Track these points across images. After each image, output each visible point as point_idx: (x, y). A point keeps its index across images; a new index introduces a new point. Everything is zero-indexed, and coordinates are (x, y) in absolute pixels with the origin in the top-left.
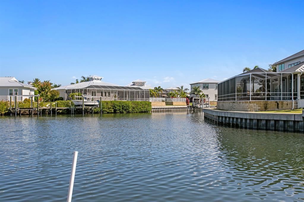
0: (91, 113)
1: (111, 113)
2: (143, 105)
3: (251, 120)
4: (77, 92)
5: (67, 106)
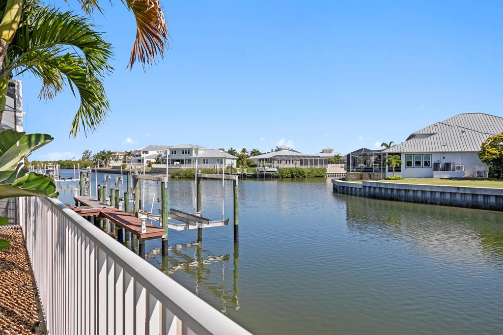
0: (273, 177)
1: (290, 177)
2: (318, 171)
4: (263, 161)
5: (255, 171)
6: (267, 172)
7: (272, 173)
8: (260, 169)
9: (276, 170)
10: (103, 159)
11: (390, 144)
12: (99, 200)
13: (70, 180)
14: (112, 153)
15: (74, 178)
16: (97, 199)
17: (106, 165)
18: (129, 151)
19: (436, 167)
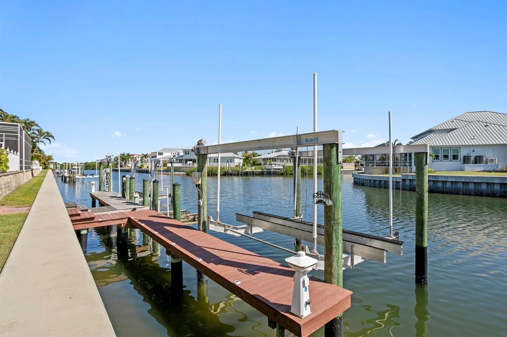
0: (278, 174)
3: (370, 180)
4: (270, 160)
5: (262, 169)
6: (274, 169)
7: (278, 170)
8: (267, 167)
9: (282, 168)
10: (123, 161)
11: (395, 141)
12: (124, 196)
13: (91, 177)
14: (130, 155)
15: (96, 175)
16: (120, 195)
17: (125, 166)
18: (145, 154)
19: (466, 160)
